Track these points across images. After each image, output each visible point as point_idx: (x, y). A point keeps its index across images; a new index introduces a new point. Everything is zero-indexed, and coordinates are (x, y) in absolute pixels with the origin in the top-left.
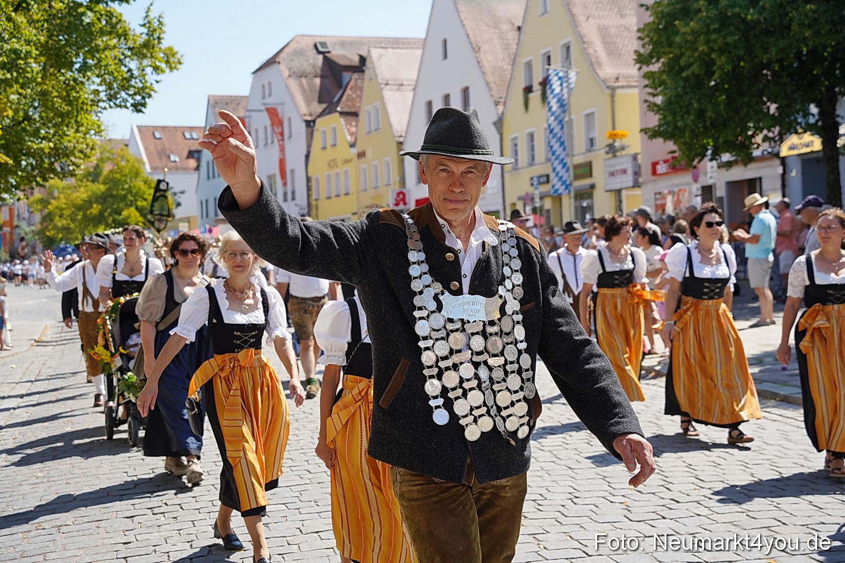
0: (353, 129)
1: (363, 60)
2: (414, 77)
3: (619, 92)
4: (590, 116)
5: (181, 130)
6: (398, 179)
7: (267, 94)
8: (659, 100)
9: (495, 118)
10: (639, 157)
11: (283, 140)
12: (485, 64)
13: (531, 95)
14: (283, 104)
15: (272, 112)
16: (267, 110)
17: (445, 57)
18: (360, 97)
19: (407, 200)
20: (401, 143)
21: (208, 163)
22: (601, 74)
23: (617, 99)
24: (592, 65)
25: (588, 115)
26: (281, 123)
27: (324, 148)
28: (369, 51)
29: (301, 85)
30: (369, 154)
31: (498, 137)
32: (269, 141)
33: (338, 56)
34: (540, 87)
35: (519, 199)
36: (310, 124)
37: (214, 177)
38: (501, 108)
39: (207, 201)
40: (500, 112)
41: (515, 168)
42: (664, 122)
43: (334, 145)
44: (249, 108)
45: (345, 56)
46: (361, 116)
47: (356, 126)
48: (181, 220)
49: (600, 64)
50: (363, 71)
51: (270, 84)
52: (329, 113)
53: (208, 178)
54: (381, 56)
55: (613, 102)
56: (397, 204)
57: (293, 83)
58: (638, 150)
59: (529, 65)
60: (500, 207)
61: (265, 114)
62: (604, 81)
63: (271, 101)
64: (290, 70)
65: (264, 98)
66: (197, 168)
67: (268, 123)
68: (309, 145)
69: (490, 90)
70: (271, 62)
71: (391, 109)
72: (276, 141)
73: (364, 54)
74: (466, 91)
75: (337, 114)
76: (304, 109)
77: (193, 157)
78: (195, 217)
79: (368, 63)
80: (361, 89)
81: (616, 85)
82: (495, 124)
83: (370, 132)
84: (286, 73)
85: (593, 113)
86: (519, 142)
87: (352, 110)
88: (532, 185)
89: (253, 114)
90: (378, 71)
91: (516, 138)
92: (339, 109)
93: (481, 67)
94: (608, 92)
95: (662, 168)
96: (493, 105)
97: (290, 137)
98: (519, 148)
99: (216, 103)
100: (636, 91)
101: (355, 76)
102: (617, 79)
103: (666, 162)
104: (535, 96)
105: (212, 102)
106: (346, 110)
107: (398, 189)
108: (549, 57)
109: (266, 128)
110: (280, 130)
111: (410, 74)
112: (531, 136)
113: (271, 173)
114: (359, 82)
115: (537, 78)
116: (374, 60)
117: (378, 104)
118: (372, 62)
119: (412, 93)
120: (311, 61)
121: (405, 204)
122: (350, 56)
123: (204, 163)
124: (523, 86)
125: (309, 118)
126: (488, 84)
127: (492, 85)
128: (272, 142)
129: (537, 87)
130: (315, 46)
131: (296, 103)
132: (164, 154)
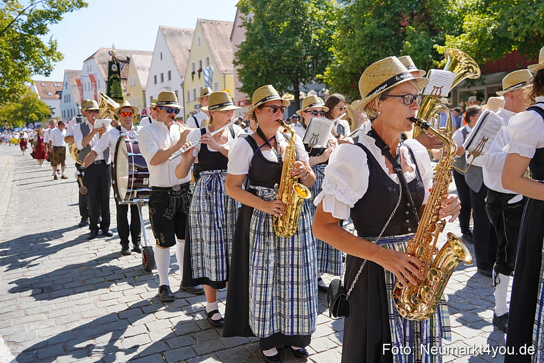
0: (125, 85)
1: (128, 59)
2: (150, 66)
3: (226, 75)
4: (216, 84)
5: (53, 83)
6: (143, 104)
7: (89, 70)
8: (243, 78)
9: (181, 83)
10: (234, 99)
11: (96, 88)
12: (177, 62)
13: (194, 75)
14: (96, 74)
15: (92, 77)
16: (90, 76)
17: (162, 59)
18: (128, 73)
19: (147, 113)
20: (144, 91)
21: (65, 96)
22: (220, 69)
23: (226, 78)
24: (217, 66)
25: (215, 83)
26: (95, 82)
28: (131, 56)
29: (104, 67)
30: (131, 94)
31: (182, 90)
32: (91, 88)
33: (118, 57)
34: (198, 72)
35: (190, 113)
36: (106, 82)
37: (68, 102)
38: (183, 79)
39: (65, 111)
40: (183, 80)
41: (189, 102)
42: (244, 86)
44: (82, 75)
45: (121, 57)
46: (128, 80)
47: (126, 83)
48: (54, 118)
49: (220, 65)
50: (129, 63)
51: (91, 66)
53: (65, 102)
54: (136, 58)
55: (224, 79)
56: (143, 114)
57: (100, 66)
58: (234, 97)
59: (194, 64)
60: (183, 116)
61: (89, 78)
62: (221, 71)
63: (91, 73)
64: (99, 61)
65: (88, 71)
66: (60, 98)
67: (90, 81)
69: (179, 72)
70: (91, 58)
71: (140, 78)
72: (93, 89)
73: (129, 56)
74: (170, 72)
76: (105, 76)
77: (58, 94)
78: (59, 117)
79: (131, 60)
80: (128, 70)
81: (226, 73)
82: (181, 85)
83: (132, 86)
84: (98, 62)
85: (217, 83)
86: (190, 92)
87: (125, 77)
88: (196, 108)
89: (84, 77)
90: (135, 63)
91: (189, 91)
93: (175, 64)
94: (223, 75)
95: (242, 104)
96: (180, 78)
97: (99, 87)
98: (190, 94)
99: (68, 73)
100: (233, 76)
101: (126, 64)
102: (226, 71)
103: (243, 101)
104: (196, 75)
105: (66, 72)
107: (143, 108)
108: (201, 62)
109: (89, 83)
110: (95, 84)
111: (148, 64)
112: (195, 90)
114: (127, 67)
115: (197, 69)
116: (134, 59)
117: (135, 75)
118: (132, 60)
119: (148, 72)
120: (108, 58)
121: (146, 114)
122: (123, 57)
123: (63, 96)
124: (192, 71)
125: (107, 80)
126: (178, 70)
127: (180, 71)
128: (92, 89)
129: (197, 72)
130: (109, 52)
131: (101, 74)
132: (46, 92)
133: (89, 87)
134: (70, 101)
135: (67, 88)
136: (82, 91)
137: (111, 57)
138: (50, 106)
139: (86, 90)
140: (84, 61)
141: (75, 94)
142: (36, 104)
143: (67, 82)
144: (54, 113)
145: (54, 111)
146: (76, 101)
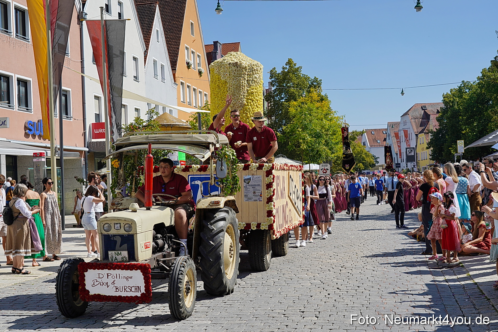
5: (382, 130)
7: (405, 125)
11: (408, 140)
14: (409, 129)
16: (404, 131)
26: (409, 135)
27: (420, 144)
29: (415, 122)
33: (429, 111)
36: (417, 135)
43: (423, 143)
44: (399, 129)
45: (432, 110)
52: (422, 133)
57: (413, 120)
63: (406, 127)
64: (412, 116)
68: (417, 143)
70: (406, 114)
73: (439, 109)
75: (423, 133)
76: (416, 130)
84: (411, 118)
89: (401, 131)
92: (424, 132)
97: (412, 139)
99: (391, 125)
105: (389, 124)
106: (426, 132)
120: (419, 113)
125: (417, 133)
130: (422, 107)
131: (413, 128)
132: (375, 140)
135: (389, 139)
137: (423, 111)
138: (375, 156)
140: (401, 117)
141: (395, 144)
142: (363, 155)
143: (390, 133)
144: (378, 162)
145: (378, 160)
146: (395, 151)
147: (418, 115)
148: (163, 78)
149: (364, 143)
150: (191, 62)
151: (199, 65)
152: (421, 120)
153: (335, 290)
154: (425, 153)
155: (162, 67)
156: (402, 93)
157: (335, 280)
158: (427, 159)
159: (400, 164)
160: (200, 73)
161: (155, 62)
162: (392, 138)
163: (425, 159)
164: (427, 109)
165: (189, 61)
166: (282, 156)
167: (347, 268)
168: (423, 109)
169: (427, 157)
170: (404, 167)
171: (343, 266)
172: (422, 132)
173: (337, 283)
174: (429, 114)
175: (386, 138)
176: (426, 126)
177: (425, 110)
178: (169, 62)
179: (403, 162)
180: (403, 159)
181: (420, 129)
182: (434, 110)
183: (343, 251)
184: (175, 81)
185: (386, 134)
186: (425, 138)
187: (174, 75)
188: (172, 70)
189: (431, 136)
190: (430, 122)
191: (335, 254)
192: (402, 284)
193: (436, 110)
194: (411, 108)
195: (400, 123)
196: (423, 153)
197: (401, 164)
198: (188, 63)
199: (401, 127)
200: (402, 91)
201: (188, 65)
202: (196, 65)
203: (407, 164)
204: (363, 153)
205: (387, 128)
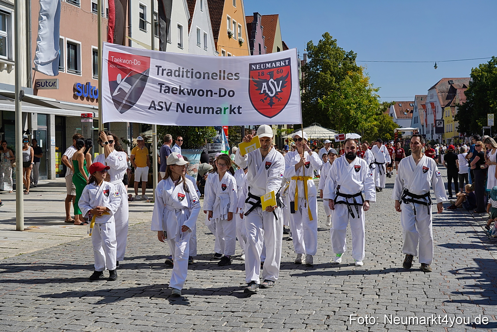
0: (454, 111)
5: (409, 103)
7: (432, 98)
11: (435, 113)
14: (436, 102)
15: (432, 104)
21: (414, 118)
27: (446, 117)
29: (442, 95)
32: (432, 113)
36: (443, 108)
37: (416, 123)
43: (449, 116)
51: (433, 94)
53: (414, 123)
57: (440, 94)
61: (430, 104)
63: (432, 100)
64: (439, 90)
68: (443, 115)
70: (433, 88)
75: (450, 107)
76: (442, 103)
77: (412, 113)
89: (428, 104)
92: (450, 105)
97: (438, 112)
99: (417, 98)
101: (455, 94)
106: (452, 105)
109: (431, 108)
110: (434, 110)
113: (432, 123)
125: (443, 107)
130: (449, 82)
131: (440, 102)
132: (402, 112)
133: (431, 112)
134: (418, 123)
135: (416, 111)
136: (427, 115)
137: (450, 85)
139: (429, 114)
140: (429, 90)
141: (421, 116)
142: (390, 126)
143: (417, 106)
146: (422, 122)
147: (445, 89)
148: (205, 47)
149: (391, 115)
150: (233, 32)
151: (240, 35)
152: (447, 93)
153: (390, 264)
154: (450, 125)
155: (205, 35)
156: (436, 67)
157: (387, 253)
158: (452, 131)
159: (425, 135)
160: (240, 43)
161: (198, 30)
162: (419, 110)
163: (450, 131)
164: (453, 84)
165: (230, 31)
166: (317, 125)
167: (397, 240)
168: (449, 84)
169: (452, 130)
170: (429, 138)
171: (391, 237)
172: (448, 105)
173: (390, 256)
174: (456, 88)
175: (413, 110)
176: (452, 100)
177: (452, 85)
178: (211, 31)
179: (429, 133)
180: (429, 131)
181: (447, 102)
182: (460, 85)
183: (388, 221)
184: (216, 50)
185: (413, 106)
186: (450, 111)
187: (216, 44)
188: (214, 39)
189: (458, 109)
190: (457, 96)
191: (380, 223)
192: (460, 259)
193: (463, 85)
194: (439, 82)
195: (427, 97)
196: (448, 126)
197: (427, 136)
198: (229, 33)
199: (429, 100)
200: (436, 65)
201: (230, 35)
202: (237, 35)
203: (432, 136)
204: (391, 124)
205: (414, 101)
